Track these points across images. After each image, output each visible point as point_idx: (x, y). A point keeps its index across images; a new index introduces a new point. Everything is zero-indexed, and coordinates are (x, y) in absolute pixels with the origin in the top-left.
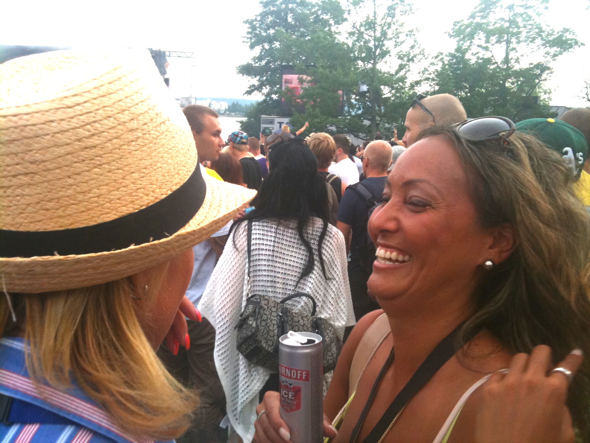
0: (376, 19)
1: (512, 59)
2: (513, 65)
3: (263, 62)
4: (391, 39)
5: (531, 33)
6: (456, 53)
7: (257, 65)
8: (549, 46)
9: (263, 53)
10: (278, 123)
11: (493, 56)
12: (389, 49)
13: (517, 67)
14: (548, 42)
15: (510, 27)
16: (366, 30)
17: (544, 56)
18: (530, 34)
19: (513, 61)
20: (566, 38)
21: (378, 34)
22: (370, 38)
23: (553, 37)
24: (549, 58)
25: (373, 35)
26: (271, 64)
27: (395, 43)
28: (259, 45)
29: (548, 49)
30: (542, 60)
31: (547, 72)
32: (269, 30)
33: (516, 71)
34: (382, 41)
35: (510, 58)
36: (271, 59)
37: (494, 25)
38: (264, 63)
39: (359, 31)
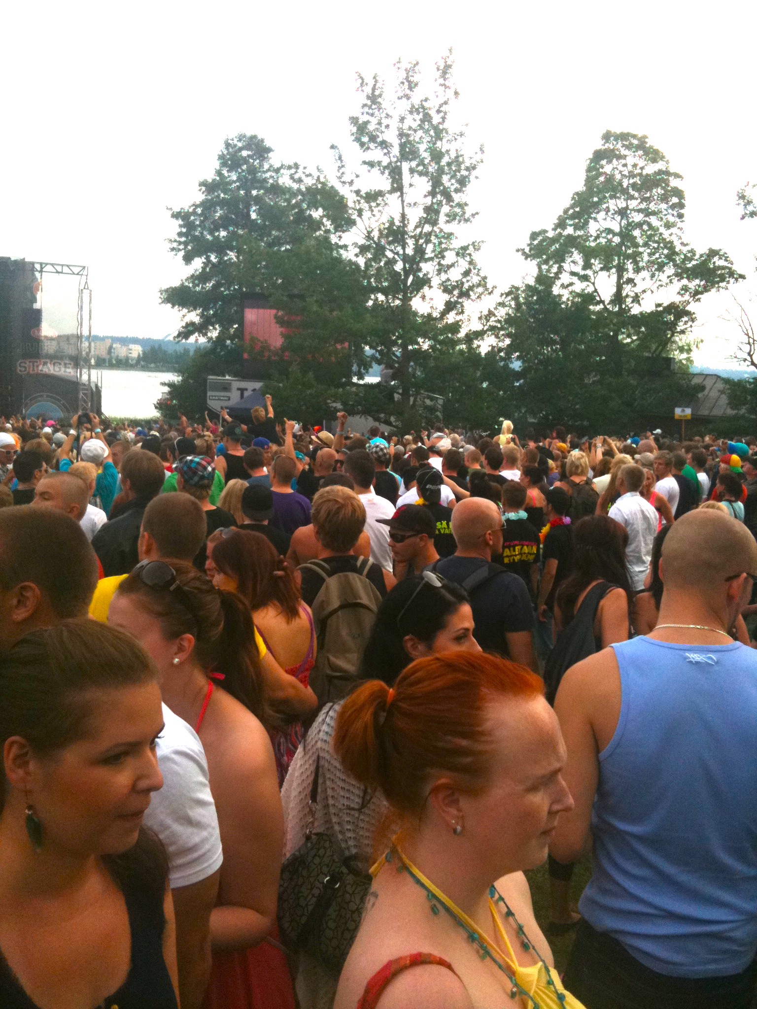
0: (405, 226)
1: (627, 296)
2: (630, 306)
3: (207, 285)
4: (431, 259)
5: (657, 255)
6: (537, 286)
7: (198, 289)
8: (686, 278)
9: (208, 269)
10: (238, 389)
11: (596, 291)
12: (429, 276)
13: (636, 310)
14: (686, 270)
15: (622, 243)
16: (390, 243)
17: (679, 293)
18: (654, 257)
19: (629, 300)
20: (715, 266)
21: (410, 251)
22: (396, 256)
23: (694, 262)
24: (687, 297)
25: (401, 252)
26: (222, 289)
27: (437, 267)
28: (200, 256)
29: (685, 282)
30: (677, 299)
31: (685, 319)
32: (218, 230)
33: (634, 316)
34: (418, 264)
35: (624, 294)
36: (222, 279)
37: (595, 240)
38: (209, 285)
39: (378, 244)
